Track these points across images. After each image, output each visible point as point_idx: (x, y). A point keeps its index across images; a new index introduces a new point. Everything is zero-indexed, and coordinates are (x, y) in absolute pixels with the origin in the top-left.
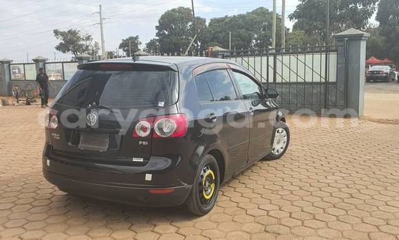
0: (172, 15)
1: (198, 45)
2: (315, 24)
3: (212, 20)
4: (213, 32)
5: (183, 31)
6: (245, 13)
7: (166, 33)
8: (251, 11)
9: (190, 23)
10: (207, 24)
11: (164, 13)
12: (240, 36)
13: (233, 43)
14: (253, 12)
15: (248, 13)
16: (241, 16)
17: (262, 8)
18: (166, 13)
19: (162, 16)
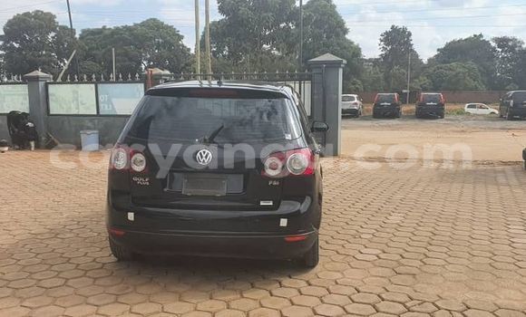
0: (24, 21)
1: (65, 64)
2: (244, 45)
3: (84, 31)
4: (87, 48)
5: (42, 44)
6: (132, 25)
7: (16, 45)
8: (139, 22)
9: (53, 34)
10: (77, 36)
11: (11, 18)
12: (126, 54)
13: (118, 64)
14: (143, 24)
15: (135, 25)
16: (127, 28)
17: (154, 20)
18: (15, 18)
19: (9, 21)
